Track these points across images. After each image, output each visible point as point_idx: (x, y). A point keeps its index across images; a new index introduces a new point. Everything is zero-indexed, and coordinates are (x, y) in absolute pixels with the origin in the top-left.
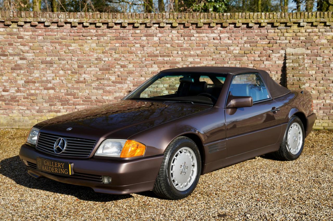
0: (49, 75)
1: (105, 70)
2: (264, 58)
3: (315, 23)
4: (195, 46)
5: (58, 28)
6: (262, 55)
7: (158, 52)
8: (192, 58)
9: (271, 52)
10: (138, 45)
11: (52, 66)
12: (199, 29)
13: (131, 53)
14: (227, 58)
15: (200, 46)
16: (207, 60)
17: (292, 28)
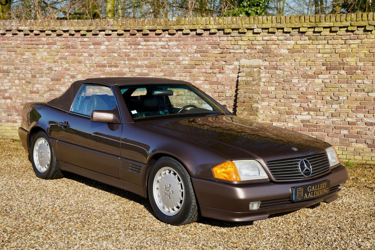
0: (6, 84)
1: (56, 80)
2: (217, 70)
3: (271, 29)
4: (143, 56)
5: (13, 36)
6: (214, 67)
7: (105, 62)
8: (139, 69)
9: (224, 63)
10: (86, 55)
11: (8, 75)
12: (146, 36)
14: (176, 69)
15: (147, 56)
16: (156, 71)
17: (247, 35)
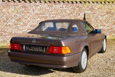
1: (18, 20)
3: (94, 2)
4: (54, 10)
6: (77, 14)
8: (52, 15)
9: (80, 12)
12: (55, 3)
13: (29, 13)
14: (65, 15)
17: (87, 3)
